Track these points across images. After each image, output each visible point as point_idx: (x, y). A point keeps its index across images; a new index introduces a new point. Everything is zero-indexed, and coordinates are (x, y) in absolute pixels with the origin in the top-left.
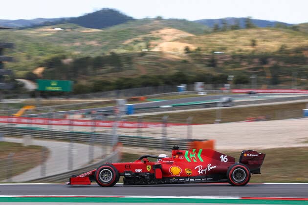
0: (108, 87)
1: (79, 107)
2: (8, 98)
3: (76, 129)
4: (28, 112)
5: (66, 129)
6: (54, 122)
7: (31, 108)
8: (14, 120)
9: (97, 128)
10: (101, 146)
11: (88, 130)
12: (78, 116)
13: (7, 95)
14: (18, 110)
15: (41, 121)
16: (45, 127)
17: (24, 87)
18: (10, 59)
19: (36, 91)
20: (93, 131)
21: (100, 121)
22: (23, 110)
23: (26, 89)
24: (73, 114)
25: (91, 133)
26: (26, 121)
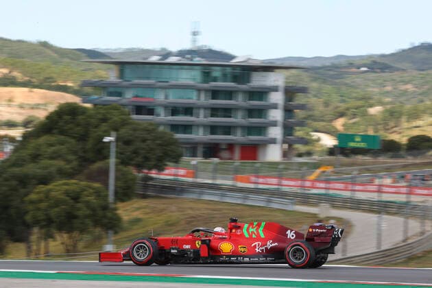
0: (427, 144)
1: (388, 169)
2: (300, 156)
3: (386, 197)
4: (326, 174)
5: (374, 197)
6: (357, 188)
7: (330, 169)
8: (308, 184)
9: (412, 196)
10: (419, 220)
11: (402, 198)
12: (388, 181)
14: (313, 172)
15: (341, 186)
16: (347, 194)
17: (321, 142)
18: (302, 107)
19: (336, 147)
20: (409, 200)
21: (416, 187)
22: (318, 171)
23: (322, 146)
24: (381, 178)
25: (407, 203)
26: (322, 185)
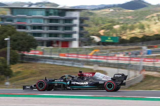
1: (122, 51)
2: (86, 45)
3: (121, 62)
4: (96, 52)
5: (116, 62)
6: (109, 58)
7: (98, 51)
8: (89, 57)
9: (132, 61)
10: (134, 71)
11: (127, 62)
12: (121, 55)
13: (85, 44)
14: (91, 52)
15: (102, 57)
16: (105, 61)
17: (94, 40)
18: (87, 26)
19: (100, 42)
20: (130, 63)
21: (133, 58)
22: (93, 51)
23: (95, 41)
24: (119, 54)
25: (129, 64)
26: (95, 57)
